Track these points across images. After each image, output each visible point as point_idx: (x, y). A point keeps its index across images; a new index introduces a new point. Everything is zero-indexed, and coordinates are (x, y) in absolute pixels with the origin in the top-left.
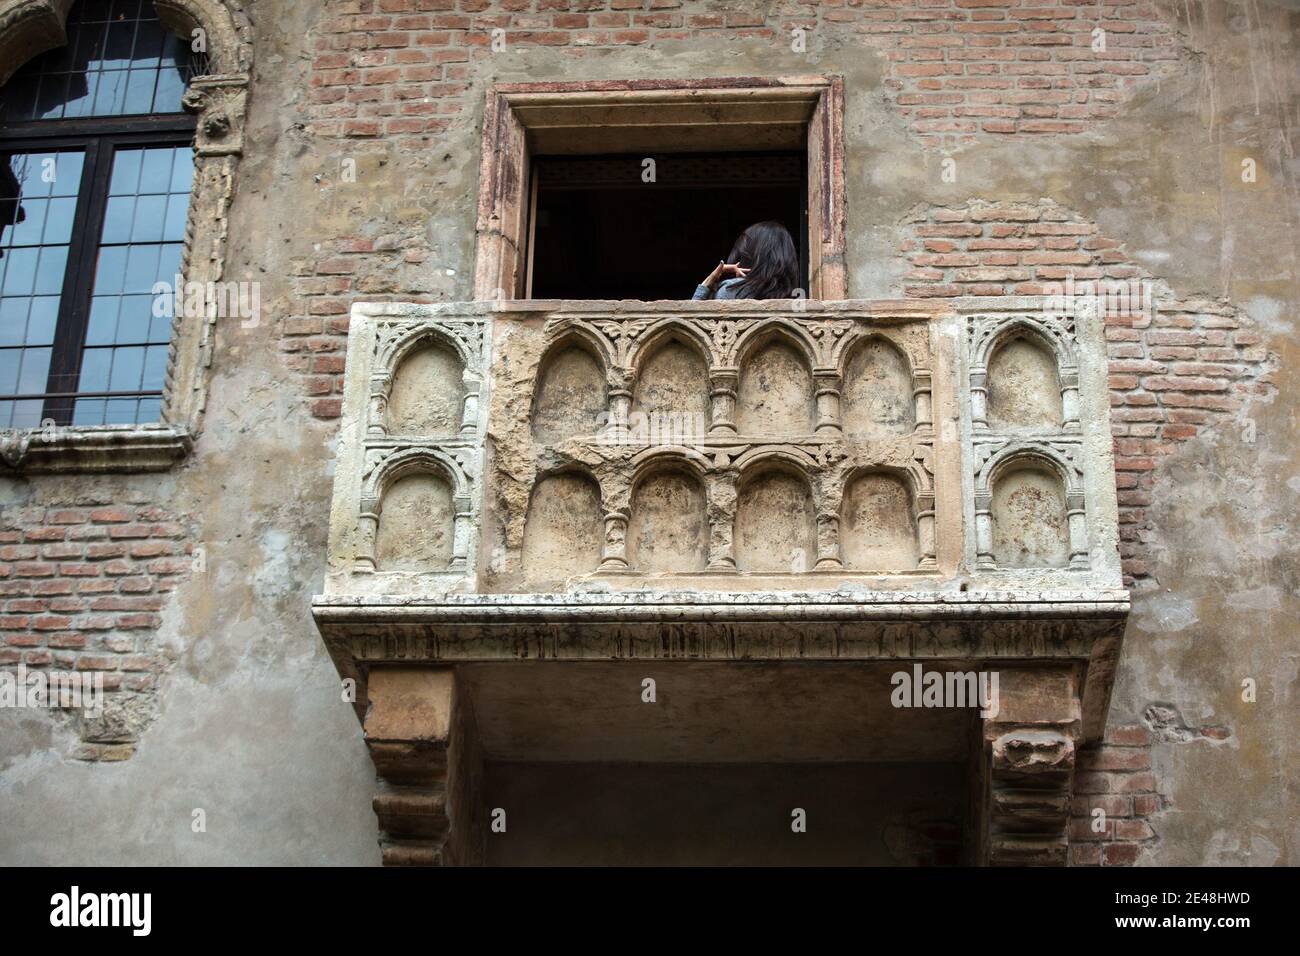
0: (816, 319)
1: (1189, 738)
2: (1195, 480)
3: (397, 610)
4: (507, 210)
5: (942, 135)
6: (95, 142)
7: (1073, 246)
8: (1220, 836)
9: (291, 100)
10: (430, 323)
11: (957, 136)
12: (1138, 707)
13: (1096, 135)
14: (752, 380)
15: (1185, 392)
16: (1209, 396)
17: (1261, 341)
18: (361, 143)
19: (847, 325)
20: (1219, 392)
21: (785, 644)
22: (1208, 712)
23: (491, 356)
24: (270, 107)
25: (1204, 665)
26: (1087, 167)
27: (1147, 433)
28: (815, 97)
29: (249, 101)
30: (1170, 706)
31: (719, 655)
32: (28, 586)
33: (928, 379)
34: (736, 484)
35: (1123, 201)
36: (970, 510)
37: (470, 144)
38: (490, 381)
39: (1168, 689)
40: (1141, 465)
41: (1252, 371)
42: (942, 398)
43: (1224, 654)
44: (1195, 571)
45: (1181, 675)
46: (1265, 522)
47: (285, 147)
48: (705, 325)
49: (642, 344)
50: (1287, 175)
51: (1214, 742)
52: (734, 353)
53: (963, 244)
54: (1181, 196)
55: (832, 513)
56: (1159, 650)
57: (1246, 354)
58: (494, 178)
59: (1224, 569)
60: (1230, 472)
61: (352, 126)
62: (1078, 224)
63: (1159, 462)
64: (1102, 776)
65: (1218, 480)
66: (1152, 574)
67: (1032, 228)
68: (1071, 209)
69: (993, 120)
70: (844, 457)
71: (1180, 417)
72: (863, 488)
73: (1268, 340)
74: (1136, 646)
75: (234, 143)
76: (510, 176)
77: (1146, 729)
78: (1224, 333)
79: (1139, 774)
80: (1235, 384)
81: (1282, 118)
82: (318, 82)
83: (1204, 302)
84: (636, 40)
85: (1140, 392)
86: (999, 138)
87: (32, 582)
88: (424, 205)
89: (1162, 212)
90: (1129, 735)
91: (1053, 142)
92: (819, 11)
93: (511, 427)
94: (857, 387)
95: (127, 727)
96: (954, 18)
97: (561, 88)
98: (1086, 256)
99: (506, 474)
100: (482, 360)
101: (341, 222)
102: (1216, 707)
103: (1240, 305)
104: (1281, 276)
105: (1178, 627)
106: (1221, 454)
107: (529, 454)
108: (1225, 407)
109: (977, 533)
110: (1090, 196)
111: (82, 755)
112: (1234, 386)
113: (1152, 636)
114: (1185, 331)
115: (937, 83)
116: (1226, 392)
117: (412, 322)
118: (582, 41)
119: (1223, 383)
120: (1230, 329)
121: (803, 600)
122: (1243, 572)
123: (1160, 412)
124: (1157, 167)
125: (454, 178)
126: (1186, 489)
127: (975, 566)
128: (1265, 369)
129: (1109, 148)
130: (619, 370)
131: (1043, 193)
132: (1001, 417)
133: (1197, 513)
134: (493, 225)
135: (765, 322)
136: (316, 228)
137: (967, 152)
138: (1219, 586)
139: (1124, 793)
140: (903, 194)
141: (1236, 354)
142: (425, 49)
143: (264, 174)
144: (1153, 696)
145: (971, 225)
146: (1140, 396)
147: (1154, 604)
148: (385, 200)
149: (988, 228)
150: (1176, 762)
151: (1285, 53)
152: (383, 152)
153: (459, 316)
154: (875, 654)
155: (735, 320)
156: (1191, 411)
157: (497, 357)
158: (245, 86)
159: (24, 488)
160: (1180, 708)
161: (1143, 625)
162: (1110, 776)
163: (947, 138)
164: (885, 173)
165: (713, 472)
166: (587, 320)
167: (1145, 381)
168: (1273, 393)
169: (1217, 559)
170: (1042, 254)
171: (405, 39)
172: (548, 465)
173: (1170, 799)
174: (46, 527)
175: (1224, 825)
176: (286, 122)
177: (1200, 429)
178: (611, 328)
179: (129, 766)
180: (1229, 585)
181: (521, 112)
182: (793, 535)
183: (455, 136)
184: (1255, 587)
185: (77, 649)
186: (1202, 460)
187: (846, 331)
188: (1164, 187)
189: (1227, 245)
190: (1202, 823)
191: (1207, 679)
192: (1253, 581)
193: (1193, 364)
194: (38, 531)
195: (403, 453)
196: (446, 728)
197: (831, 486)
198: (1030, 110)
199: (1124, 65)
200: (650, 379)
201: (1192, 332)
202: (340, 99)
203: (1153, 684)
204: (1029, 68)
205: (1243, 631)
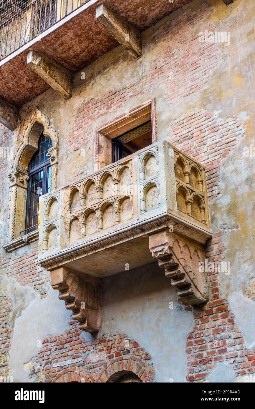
0: (113, 168)
1: (230, 230)
2: (229, 165)
3: (47, 259)
4: (100, 155)
5: (175, 102)
6: (44, 168)
7: (202, 117)
8: (238, 253)
9: (65, 147)
10: (52, 196)
11: (178, 101)
12: (219, 226)
13: (206, 87)
14: (106, 185)
15: (226, 144)
16: (231, 142)
17: (242, 123)
18: (77, 151)
19: (117, 167)
20: (233, 141)
21: (112, 243)
22: (234, 223)
23: (61, 199)
24: (62, 150)
25: (232, 211)
26: (204, 96)
27: (219, 157)
28: (150, 105)
29: (58, 151)
30: (226, 224)
31: (101, 249)
32: (31, 266)
33: (132, 173)
34: (101, 211)
35: (212, 101)
36: (139, 201)
37: (93, 144)
38: (62, 204)
39: (225, 220)
40: (217, 166)
41: (240, 132)
42: (134, 176)
43: (236, 207)
44: (230, 188)
45: (227, 215)
46: (244, 170)
47: (65, 158)
48: (94, 177)
49: (85, 186)
50: (247, 77)
51: (235, 230)
52: (99, 181)
53: (180, 127)
54: (224, 94)
55: (117, 211)
56: (223, 211)
57: (239, 128)
58: (96, 150)
59: (236, 185)
60: (236, 160)
61: (75, 148)
62: (203, 111)
63: (221, 164)
64: (212, 246)
65: (234, 163)
66: (221, 192)
67: (193, 117)
68: (201, 108)
69: (185, 93)
70: (118, 197)
71: (225, 150)
72: (124, 202)
73: (244, 122)
74: (218, 212)
75: (56, 161)
76: (100, 148)
77: (221, 231)
78: (234, 125)
79: (220, 243)
80: (237, 137)
81: (246, 62)
82: (69, 142)
83: (230, 119)
84: (119, 107)
85: (217, 148)
86: (186, 97)
87: (32, 265)
88: (86, 160)
89: (220, 100)
90: (217, 234)
91: (197, 93)
92: (152, 83)
93: (65, 213)
94: (123, 179)
95: (46, 290)
96: (177, 72)
97: (106, 124)
98: (204, 119)
99: (65, 223)
100: (60, 200)
101: (74, 170)
102: (235, 221)
103: (237, 116)
104: (246, 105)
105: (226, 204)
106: (234, 156)
107: (69, 217)
108: (235, 144)
109: (141, 206)
110: (205, 103)
111: (40, 298)
112: (237, 138)
113: (221, 208)
114: (226, 128)
115: (174, 90)
116: (235, 140)
117: (49, 196)
118: (111, 111)
119: (234, 138)
120: (235, 123)
121: (109, 233)
122: (240, 185)
123: (221, 151)
124: (218, 89)
125: (91, 153)
126: (227, 168)
127: (140, 214)
128: (243, 130)
129: (208, 89)
130: (81, 193)
131: (195, 107)
132: (148, 176)
133: (230, 173)
134: (97, 160)
135: (104, 172)
136: (70, 173)
137: (180, 104)
138: (235, 190)
139: (218, 248)
140: (168, 120)
141: (237, 129)
142: (86, 126)
143: (62, 165)
144: (222, 223)
145: (181, 121)
146: (217, 149)
147: (221, 200)
148: (81, 162)
149: (185, 121)
150: (228, 237)
151: (246, 44)
152: (80, 152)
153: (56, 192)
154: (127, 240)
155: (99, 174)
156: (228, 148)
157: (63, 198)
158: (56, 148)
159: (30, 246)
160: (228, 224)
161: (219, 206)
162: (214, 245)
163: (176, 102)
164: (164, 117)
165: (96, 210)
166: (76, 184)
167: (218, 145)
168: (245, 135)
169: (234, 183)
170: (196, 122)
171: (82, 125)
172: (72, 218)
173: (227, 247)
174: (33, 253)
175: (239, 250)
176: (64, 153)
177: (230, 152)
178: (79, 185)
179: (46, 298)
180: (237, 189)
181: (101, 132)
182: (113, 218)
183: (91, 143)
184: (243, 187)
185: (38, 276)
186: (230, 159)
187: (118, 168)
188: (220, 94)
189: (234, 102)
190: (234, 251)
191: (233, 214)
192: (242, 186)
193: (228, 136)
194: (32, 254)
195: (49, 225)
196: (62, 279)
197: (116, 205)
198: (192, 87)
199: (211, 66)
200: (89, 192)
201: (227, 128)
202: (73, 143)
203: (222, 220)
204: (192, 77)
205: (240, 199)
